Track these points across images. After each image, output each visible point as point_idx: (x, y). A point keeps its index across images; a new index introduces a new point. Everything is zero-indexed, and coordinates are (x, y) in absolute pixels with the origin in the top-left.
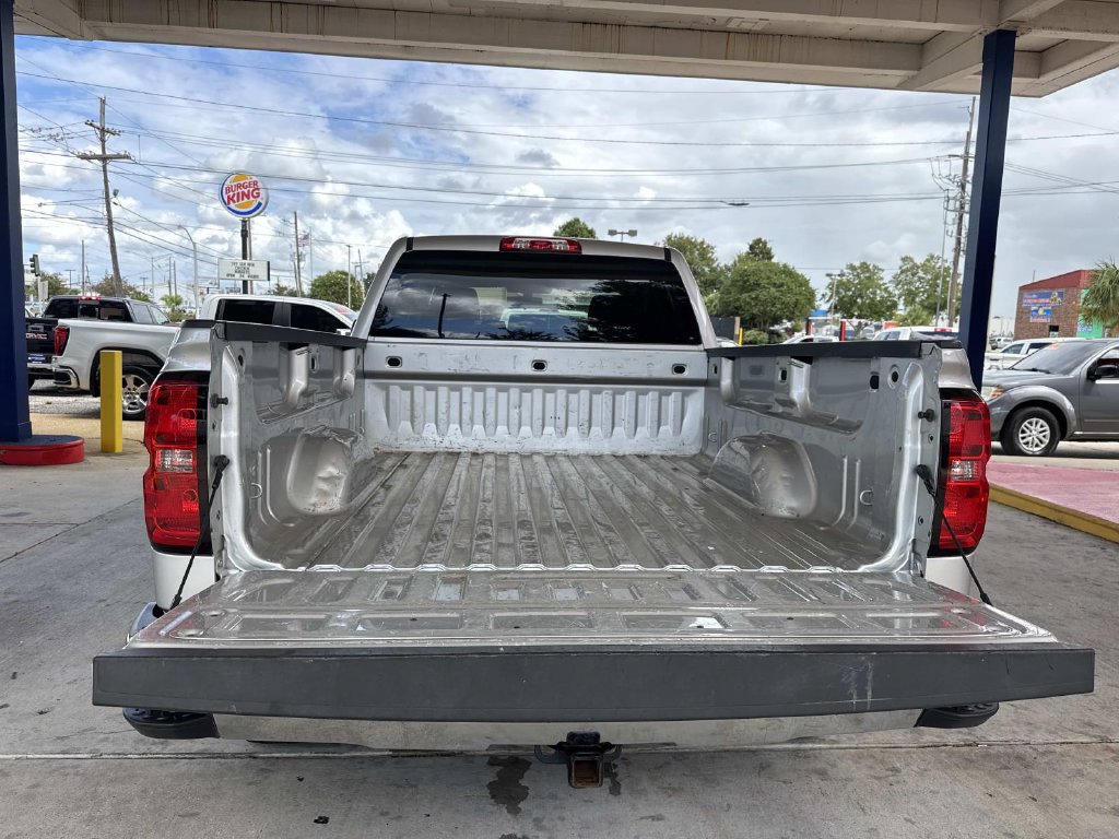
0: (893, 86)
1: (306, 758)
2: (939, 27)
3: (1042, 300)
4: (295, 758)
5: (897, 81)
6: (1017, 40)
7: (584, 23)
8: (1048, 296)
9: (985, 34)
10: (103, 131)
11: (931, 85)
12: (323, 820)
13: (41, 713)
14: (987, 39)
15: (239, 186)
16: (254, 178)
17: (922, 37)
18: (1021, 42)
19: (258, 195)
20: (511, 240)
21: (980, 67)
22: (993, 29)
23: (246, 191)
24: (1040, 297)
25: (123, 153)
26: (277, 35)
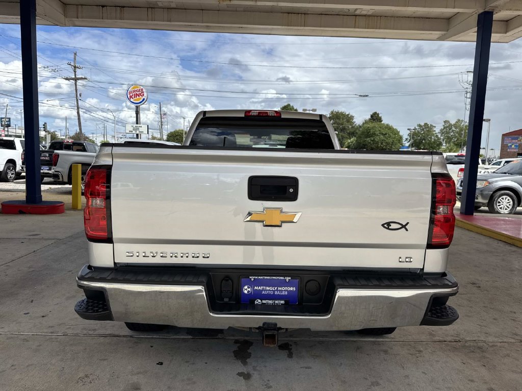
0: (435, 39)
1: (156, 338)
2: (456, 10)
3: (514, 141)
4: (150, 338)
5: (437, 36)
6: (494, 16)
7: (288, 13)
8: (517, 139)
9: (478, 13)
10: (75, 67)
11: (453, 38)
12: (161, 364)
13: (43, 317)
14: (479, 16)
15: (134, 91)
16: (142, 87)
17: (448, 16)
18: (496, 17)
19: (143, 94)
20: (250, 111)
21: (476, 29)
22: (482, 11)
23: (138, 93)
24: (513, 139)
25: (83, 77)
26: (150, 22)
